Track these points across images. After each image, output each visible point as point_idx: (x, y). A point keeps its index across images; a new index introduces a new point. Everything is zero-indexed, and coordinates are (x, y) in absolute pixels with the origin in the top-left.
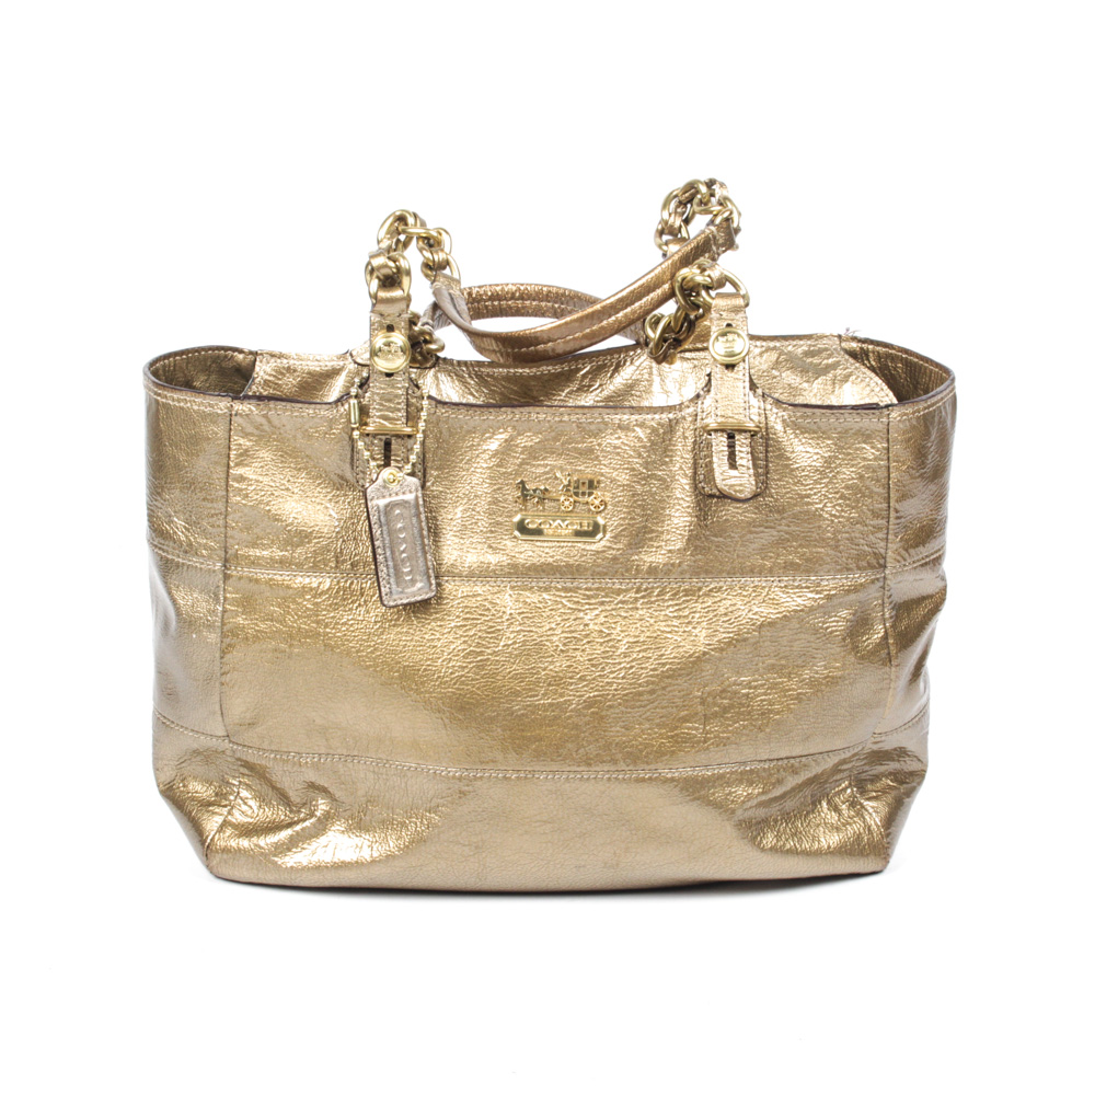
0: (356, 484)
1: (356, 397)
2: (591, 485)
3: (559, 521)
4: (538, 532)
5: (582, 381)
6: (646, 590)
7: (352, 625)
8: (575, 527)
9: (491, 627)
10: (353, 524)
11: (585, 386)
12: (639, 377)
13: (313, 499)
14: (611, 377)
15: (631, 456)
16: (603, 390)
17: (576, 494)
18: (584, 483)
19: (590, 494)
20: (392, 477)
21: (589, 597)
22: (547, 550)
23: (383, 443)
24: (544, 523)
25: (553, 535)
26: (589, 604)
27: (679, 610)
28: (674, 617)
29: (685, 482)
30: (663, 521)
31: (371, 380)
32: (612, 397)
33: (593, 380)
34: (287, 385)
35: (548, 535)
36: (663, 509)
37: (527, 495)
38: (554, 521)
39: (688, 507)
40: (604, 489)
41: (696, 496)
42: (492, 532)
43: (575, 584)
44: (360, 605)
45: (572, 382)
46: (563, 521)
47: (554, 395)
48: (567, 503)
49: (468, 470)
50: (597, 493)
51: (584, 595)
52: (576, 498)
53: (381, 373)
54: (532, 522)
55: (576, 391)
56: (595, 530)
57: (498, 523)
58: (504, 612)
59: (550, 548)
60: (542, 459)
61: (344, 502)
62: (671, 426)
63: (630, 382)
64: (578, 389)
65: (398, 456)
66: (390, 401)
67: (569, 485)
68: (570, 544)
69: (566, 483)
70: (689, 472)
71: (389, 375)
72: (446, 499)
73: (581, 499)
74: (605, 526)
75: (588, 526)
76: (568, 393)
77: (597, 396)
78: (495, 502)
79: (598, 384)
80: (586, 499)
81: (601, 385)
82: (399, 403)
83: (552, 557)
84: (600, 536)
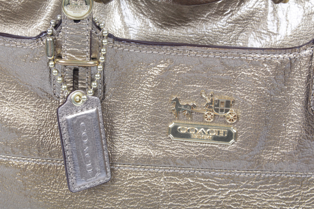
0: (54, 96)
1: (52, 35)
2: (228, 104)
3: (202, 129)
4: (187, 136)
5: (219, 7)
6: (264, 179)
7: (50, 196)
8: (214, 134)
9: (149, 202)
10: (51, 123)
11: (220, 11)
12: (259, 7)
13: (22, 105)
14: (239, 5)
15: (259, 85)
16: (233, 15)
17: (217, 110)
18: (222, 102)
19: (227, 111)
20: (78, 97)
21: (221, 182)
22: (193, 149)
23: (72, 71)
24: (192, 129)
25: (197, 139)
26: (222, 187)
27: (287, 194)
28: (283, 199)
29: (298, 105)
30: (280, 131)
31: (63, 24)
32: (239, 20)
33: (227, 7)
34: (14, 5)
35: (193, 138)
36: (281, 123)
37: (180, 109)
38: (199, 128)
39: (300, 123)
40: (237, 107)
41: (306, 116)
42: (152, 134)
43: (212, 173)
44: (55, 181)
45: (211, 8)
46: (206, 129)
47: (199, 16)
48: (209, 116)
49: (137, 88)
50: (232, 110)
51: (218, 181)
52: (216, 113)
53: (71, 19)
54: (183, 129)
55: (214, 14)
56: (229, 136)
57: (158, 128)
58: (160, 191)
59: (195, 147)
60: (193, 83)
61: (45, 107)
62: (291, 63)
63: (252, 9)
64: (216, 13)
65: (84, 80)
66: (78, 40)
67: (211, 103)
68: (210, 145)
69: (209, 101)
70: (303, 98)
71: (76, 21)
72: (120, 108)
73: (220, 114)
74: (236, 134)
75: (224, 134)
76: (208, 15)
77: (229, 18)
78: (156, 112)
79: (229, 10)
80: (223, 114)
81: (231, 11)
82: (84, 42)
83: (197, 153)
84: (232, 141)
